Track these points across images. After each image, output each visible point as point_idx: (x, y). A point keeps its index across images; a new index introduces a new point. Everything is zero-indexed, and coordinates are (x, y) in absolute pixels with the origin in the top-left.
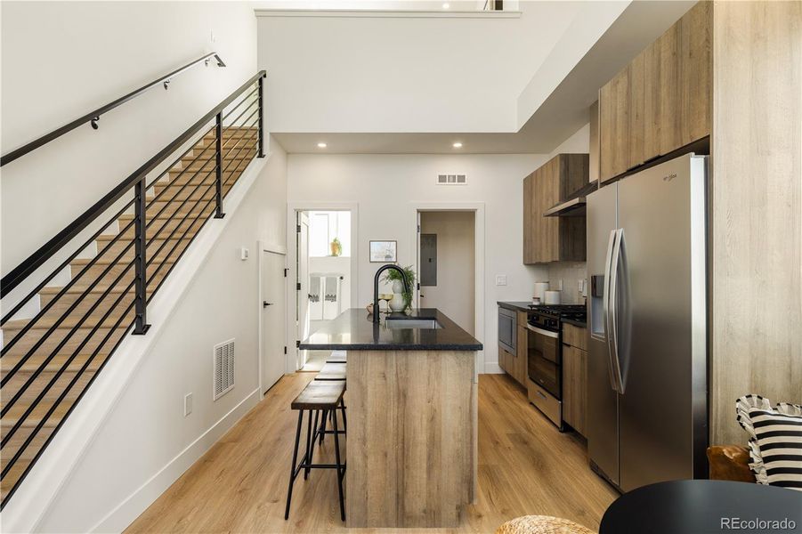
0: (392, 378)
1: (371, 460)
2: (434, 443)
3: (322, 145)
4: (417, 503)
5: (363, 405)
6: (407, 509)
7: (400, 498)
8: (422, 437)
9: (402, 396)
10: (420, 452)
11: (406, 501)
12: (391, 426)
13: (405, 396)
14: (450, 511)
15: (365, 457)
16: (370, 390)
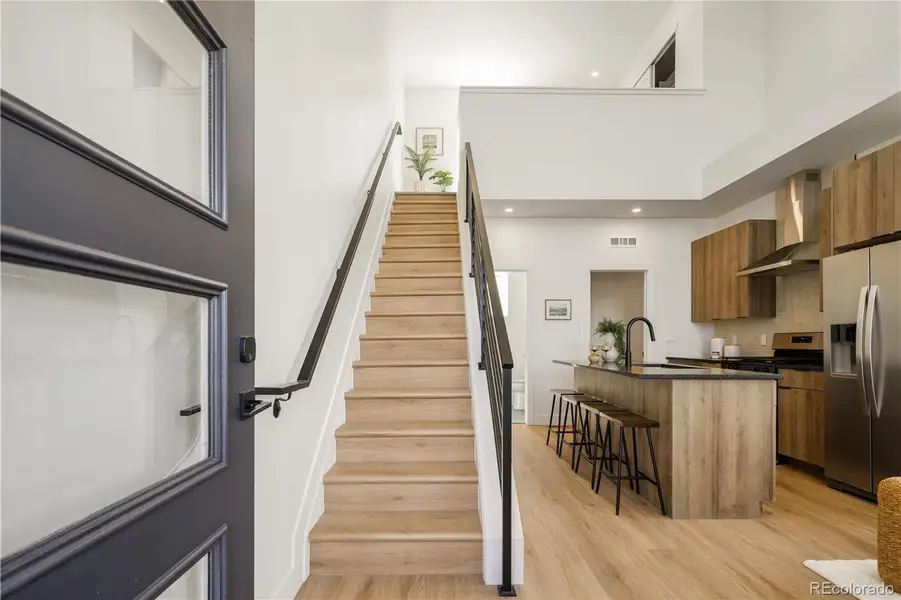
0: (709, 402)
1: (692, 465)
2: (742, 453)
3: (509, 210)
4: (728, 499)
5: (686, 423)
6: (721, 504)
7: (715, 497)
8: (732, 447)
9: (717, 417)
10: (731, 460)
11: (720, 499)
12: (708, 439)
13: (719, 415)
14: (754, 507)
15: (688, 463)
16: (692, 410)
